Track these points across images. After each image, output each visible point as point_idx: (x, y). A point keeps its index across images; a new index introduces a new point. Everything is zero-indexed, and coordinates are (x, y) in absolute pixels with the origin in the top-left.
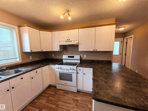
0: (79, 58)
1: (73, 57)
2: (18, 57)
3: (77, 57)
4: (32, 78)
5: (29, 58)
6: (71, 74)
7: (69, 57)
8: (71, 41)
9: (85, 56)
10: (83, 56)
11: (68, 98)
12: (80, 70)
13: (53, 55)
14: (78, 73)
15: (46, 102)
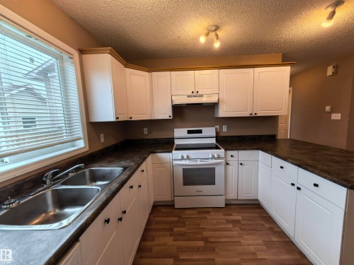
0: (214, 134)
1: (200, 132)
2: (81, 135)
3: (209, 132)
4: (140, 186)
5: (99, 137)
6: (213, 169)
7: (189, 132)
8: (202, 96)
9: (225, 129)
10: (221, 128)
11: (215, 221)
12: (232, 156)
13: (146, 131)
14: (228, 164)
15: (174, 240)
